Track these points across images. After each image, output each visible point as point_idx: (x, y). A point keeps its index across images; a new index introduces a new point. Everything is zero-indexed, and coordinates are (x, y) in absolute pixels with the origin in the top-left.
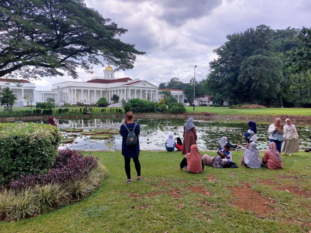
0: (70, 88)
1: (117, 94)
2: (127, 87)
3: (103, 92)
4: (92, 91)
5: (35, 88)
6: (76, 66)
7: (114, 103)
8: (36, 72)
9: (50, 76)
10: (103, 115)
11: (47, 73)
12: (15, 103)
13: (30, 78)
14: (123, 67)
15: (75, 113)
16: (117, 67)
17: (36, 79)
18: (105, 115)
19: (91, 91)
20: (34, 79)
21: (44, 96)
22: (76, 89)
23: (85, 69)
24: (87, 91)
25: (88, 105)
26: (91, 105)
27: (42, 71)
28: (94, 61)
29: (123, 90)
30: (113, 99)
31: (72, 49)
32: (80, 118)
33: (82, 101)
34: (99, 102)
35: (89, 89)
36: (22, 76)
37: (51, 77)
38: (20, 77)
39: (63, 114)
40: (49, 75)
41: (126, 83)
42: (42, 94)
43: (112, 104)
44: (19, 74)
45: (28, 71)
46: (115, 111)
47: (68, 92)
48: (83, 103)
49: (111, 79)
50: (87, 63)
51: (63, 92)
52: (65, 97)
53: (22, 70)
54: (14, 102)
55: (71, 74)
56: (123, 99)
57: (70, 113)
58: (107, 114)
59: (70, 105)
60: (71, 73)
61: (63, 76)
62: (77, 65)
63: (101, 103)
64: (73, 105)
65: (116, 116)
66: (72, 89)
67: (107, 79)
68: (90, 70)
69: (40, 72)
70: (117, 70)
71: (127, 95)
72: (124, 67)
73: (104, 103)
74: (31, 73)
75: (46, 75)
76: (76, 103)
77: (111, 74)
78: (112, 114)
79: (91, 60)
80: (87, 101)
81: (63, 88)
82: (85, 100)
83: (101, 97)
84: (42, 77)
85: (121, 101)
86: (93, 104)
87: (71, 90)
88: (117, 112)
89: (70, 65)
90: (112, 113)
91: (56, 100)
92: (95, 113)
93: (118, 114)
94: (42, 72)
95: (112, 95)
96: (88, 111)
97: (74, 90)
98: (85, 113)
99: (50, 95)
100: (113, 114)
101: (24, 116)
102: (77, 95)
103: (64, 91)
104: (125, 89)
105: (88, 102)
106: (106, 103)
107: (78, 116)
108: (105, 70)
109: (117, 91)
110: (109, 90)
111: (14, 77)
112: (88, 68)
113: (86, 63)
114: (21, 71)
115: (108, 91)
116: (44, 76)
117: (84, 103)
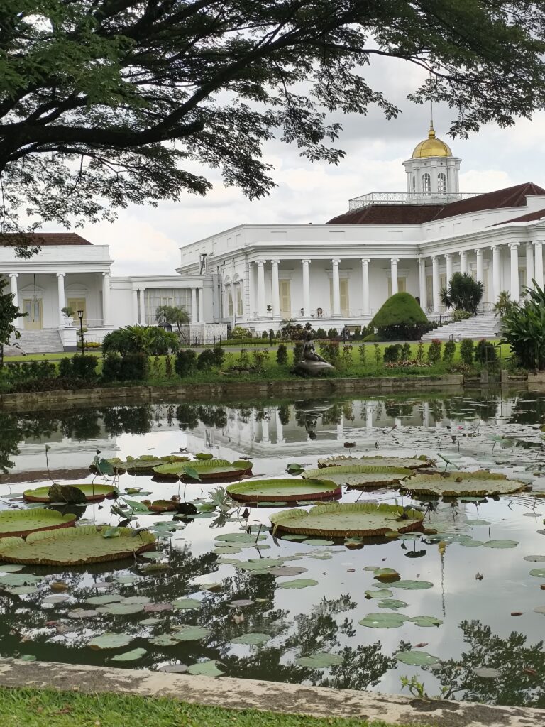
0: (252, 258)
1: (470, 274)
2: (527, 231)
3: (403, 264)
4: (350, 266)
5: (109, 265)
6: (260, 133)
7: (457, 318)
8: (93, 185)
9: (150, 198)
10: (395, 380)
11: (137, 184)
12: (13, 334)
13: (70, 217)
14: (497, 107)
15: (253, 370)
16: (467, 112)
17: (95, 216)
18: (404, 376)
19: (345, 265)
20: (87, 218)
21: (146, 298)
22: (276, 259)
23: (300, 145)
24: (327, 265)
25: (333, 333)
26: (345, 332)
27: (118, 179)
28: (347, 93)
29: (504, 250)
30: (453, 299)
31: (239, 49)
32: (274, 396)
33: (307, 313)
34: (382, 314)
35: (336, 258)
36: (37, 207)
37: (155, 205)
38: (29, 212)
39: (198, 376)
40: (148, 194)
41: (519, 212)
42: (138, 291)
43: (446, 323)
44: (24, 198)
45: (59, 182)
46: (457, 355)
47: (242, 275)
48: (308, 326)
49: (442, 200)
50: (310, 110)
51: (224, 278)
52: (231, 301)
53: (36, 179)
54: (11, 329)
55: (239, 178)
56: (504, 295)
57: (231, 369)
58: (414, 373)
59: (254, 335)
60: (237, 170)
61: (208, 192)
62: (264, 127)
63: (391, 320)
64: (265, 334)
65: (464, 384)
66: (261, 260)
67: (422, 203)
68: (326, 142)
69: (112, 181)
70: (468, 126)
71: (522, 273)
72: (505, 106)
73: (406, 318)
74: (71, 190)
75: (135, 193)
76: (277, 328)
77: (441, 175)
78: (441, 372)
79: (329, 93)
80: (327, 313)
81: (223, 260)
82: (320, 312)
83: (395, 291)
84: (120, 207)
85: (491, 307)
86: (357, 329)
87: (254, 265)
88: (468, 362)
89: (237, 133)
90: (441, 365)
91: (193, 317)
92: (350, 371)
93: (475, 372)
94: (116, 184)
95: (449, 277)
96: (314, 360)
97: (268, 266)
98: (301, 371)
99: (170, 295)
100: (449, 371)
101: (19, 389)
102: (284, 286)
103: (228, 273)
104: (514, 241)
105: (333, 319)
106: (418, 319)
107: (265, 388)
108: (410, 157)
109: (471, 254)
110: (432, 254)
111: (6, 213)
112: (316, 137)
113: (305, 108)
114: (31, 186)
115: (428, 263)
116: (126, 200)
117: (316, 326)
